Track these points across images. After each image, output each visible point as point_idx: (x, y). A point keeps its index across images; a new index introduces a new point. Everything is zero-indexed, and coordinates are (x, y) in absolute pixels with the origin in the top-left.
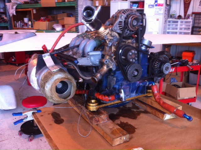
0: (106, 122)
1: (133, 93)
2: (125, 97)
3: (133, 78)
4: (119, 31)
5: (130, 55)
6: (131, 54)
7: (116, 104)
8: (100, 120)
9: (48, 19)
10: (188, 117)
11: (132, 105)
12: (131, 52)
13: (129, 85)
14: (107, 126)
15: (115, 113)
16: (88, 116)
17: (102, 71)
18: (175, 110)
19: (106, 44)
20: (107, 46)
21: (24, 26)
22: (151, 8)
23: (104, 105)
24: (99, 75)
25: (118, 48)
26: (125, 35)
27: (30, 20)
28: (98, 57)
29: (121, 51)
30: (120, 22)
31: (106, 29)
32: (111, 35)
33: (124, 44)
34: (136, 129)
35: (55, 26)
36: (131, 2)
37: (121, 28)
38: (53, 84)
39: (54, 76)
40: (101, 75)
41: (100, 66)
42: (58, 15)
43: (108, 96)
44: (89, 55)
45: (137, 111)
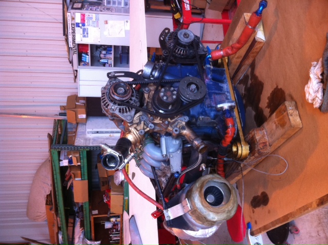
0: (266, 132)
1: (222, 87)
2: (229, 102)
3: (200, 90)
4: (133, 112)
5: (167, 98)
6: (165, 98)
7: (239, 115)
8: (264, 141)
9: (106, 191)
10: (261, 8)
11: (242, 85)
12: (163, 97)
13: (210, 95)
14: (273, 131)
15: (254, 113)
16: (257, 157)
17: (190, 137)
18: (250, 27)
19: (151, 131)
20: (154, 129)
21: (118, 228)
22: (87, 34)
23: (241, 134)
24: (196, 143)
25: (157, 115)
26: (138, 104)
27: (108, 220)
28: (168, 141)
29: (161, 111)
30: (120, 112)
31: (130, 132)
32: (138, 124)
33: (150, 104)
34: (277, 86)
35: (117, 182)
36: (79, 65)
37: (128, 110)
38: (209, 210)
39: (197, 208)
40: (195, 139)
41: (182, 139)
42: (100, 176)
43: (226, 127)
44: (166, 155)
45: (251, 80)
